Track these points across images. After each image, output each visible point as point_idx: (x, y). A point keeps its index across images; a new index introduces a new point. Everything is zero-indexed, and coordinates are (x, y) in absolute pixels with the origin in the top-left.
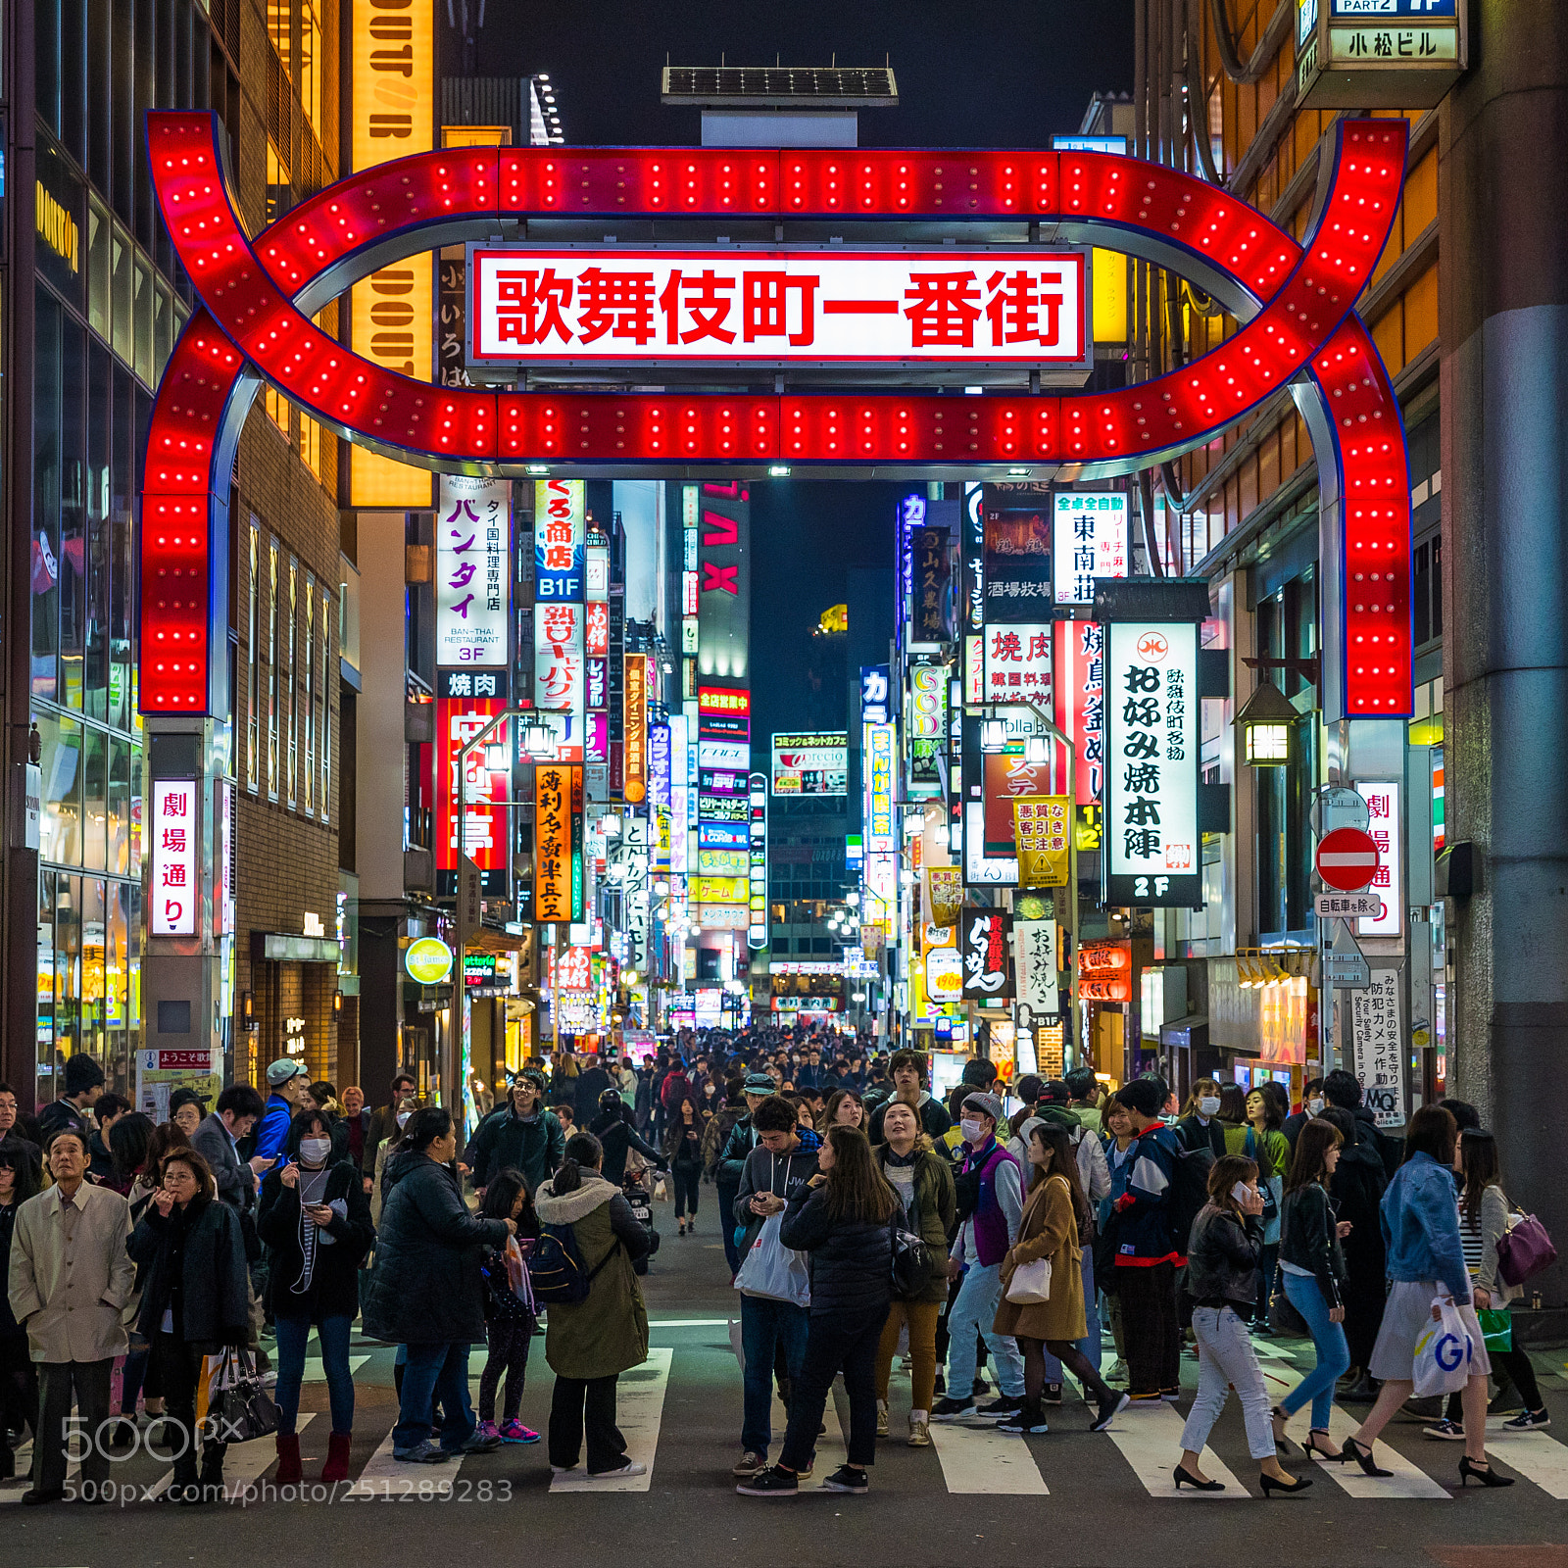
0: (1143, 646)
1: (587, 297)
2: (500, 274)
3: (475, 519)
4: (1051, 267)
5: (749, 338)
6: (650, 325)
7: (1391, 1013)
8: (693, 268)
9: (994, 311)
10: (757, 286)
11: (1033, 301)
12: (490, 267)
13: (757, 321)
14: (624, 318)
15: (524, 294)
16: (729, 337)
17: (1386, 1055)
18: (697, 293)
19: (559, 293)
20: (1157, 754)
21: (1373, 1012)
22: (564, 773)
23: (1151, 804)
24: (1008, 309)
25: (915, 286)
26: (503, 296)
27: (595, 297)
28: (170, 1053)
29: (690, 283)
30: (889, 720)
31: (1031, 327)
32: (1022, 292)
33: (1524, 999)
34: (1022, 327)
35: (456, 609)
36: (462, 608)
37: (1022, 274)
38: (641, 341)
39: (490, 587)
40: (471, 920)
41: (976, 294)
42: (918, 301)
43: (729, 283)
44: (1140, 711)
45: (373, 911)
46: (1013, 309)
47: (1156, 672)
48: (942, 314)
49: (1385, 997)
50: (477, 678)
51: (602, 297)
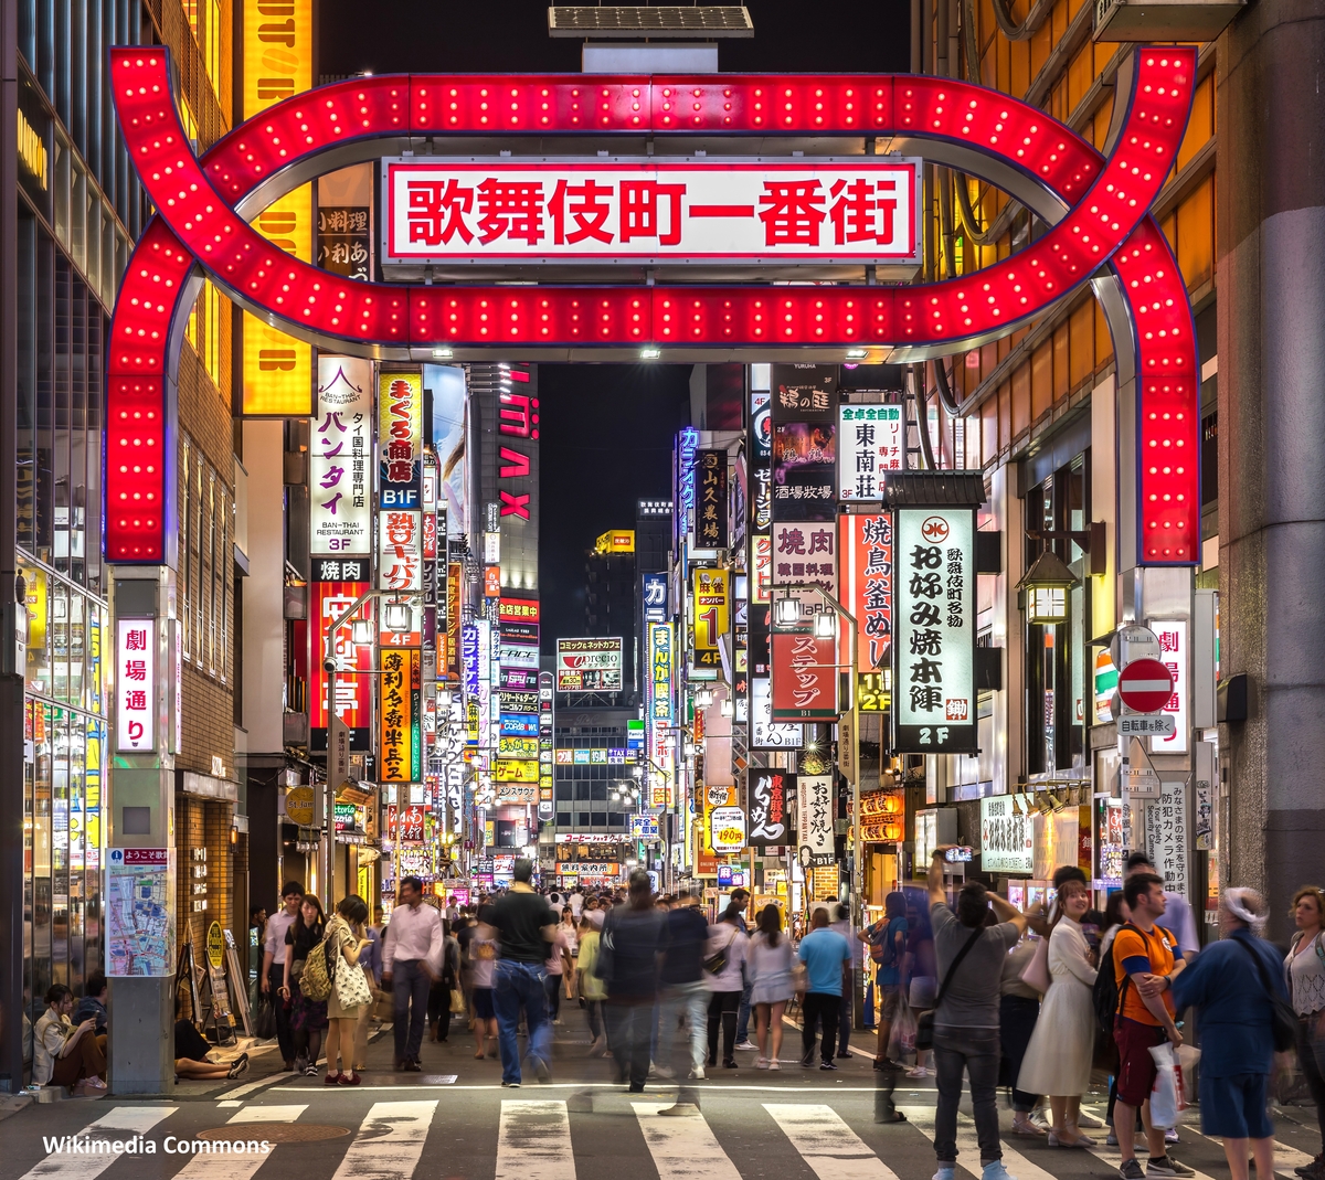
0: (927, 528)
1: (486, 204)
2: (411, 184)
3: (343, 429)
4: (886, 176)
5: (625, 239)
6: (539, 228)
7: (1179, 820)
8: (577, 179)
9: (837, 215)
10: (632, 194)
11: (871, 205)
12: (402, 178)
13: (632, 223)
14: (517, 222)
15: (431, 201)
16: (607, 238)
17: (1174, 856)
18: (581, 200)
19: (462, 201)
20: (939, 622)
21: (1163, 819)
22: (405, 655)
23: (934, 664)
24: (849, 212)
25: (769, 193)
26: (413, 203)
27: (492, 204)
28: (133, 851)
29: (574, 191)
30: (667, 620)
31: (869, 228)
32: (861, 197)
33: (1295, 806)
34: (861, 228)
35: (326, 506)
36: (331, 505)
37: (861, 182)
38: (532, 242)
39: (355, 487)
40: (341, 770)
41: (821, 200)
42: (769, 206)
43: (608, 191)
44: (925, 585)
45: (258, 764)
46: (853, 212)
47: (938, 551)
48: (792, 217)
49: (1174, 806)
50: (345, 565)
51: (499, 204)
